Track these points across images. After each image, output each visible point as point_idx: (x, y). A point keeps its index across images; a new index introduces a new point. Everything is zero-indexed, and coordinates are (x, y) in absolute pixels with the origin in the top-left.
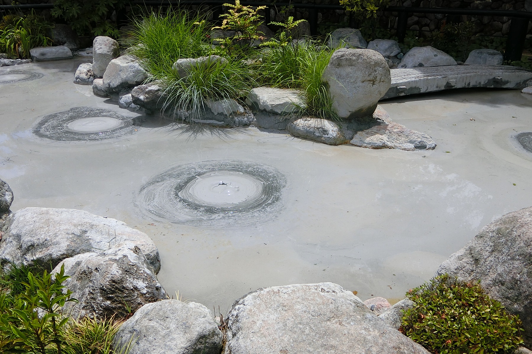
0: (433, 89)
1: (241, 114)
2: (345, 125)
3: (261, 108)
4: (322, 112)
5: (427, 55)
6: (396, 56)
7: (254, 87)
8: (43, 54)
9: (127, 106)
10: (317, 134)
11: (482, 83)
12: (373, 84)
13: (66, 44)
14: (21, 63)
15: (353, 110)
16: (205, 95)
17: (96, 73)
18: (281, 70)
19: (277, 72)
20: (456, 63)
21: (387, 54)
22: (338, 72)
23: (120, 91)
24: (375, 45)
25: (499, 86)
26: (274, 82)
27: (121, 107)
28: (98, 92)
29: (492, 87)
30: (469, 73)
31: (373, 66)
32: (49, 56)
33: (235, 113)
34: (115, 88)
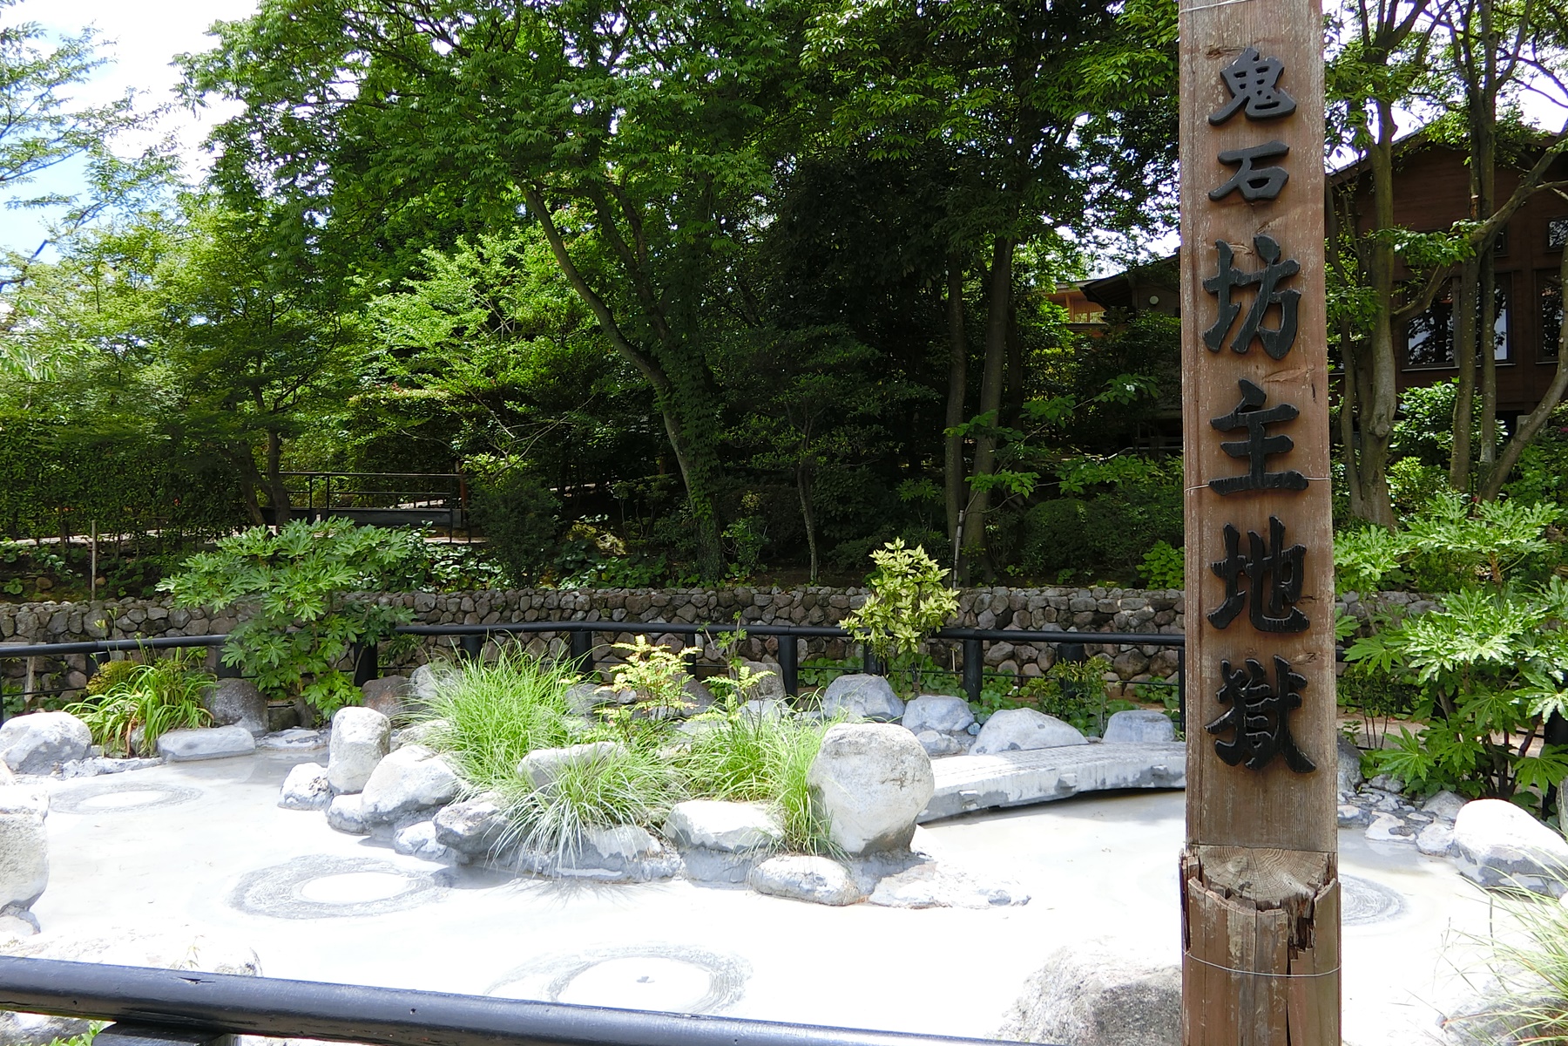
0: (1032, 794)
1: (656, 855)
2: (857, 867)
3: (695, 840)
4: (812, 844)
5: (1024, 726)
6: (965, 730)
7: (678, 799)
8: (190, 746)
9: (417, 849)
10: (806, 887)
11: (1130, 779)
12: (902, 786)
13: (240, 723)
14: (140, 767)
15: (871, 836)
16: (586, 819)
17: (335, 784)
18: (733, 766)
19: (722, 769)
20: (1084, 740)
21: (947, 725)
22: (837, 766)
23: (398, 819)
24: (919, 708)
25: (1165, 784)
26: (717, 790)
27: (398, 852)
28: (341, 824)
29: (1152, 785)
30: (1099, 759)
31: (898, 754)
32: (203, 750)
33: (643, 854)
34: (389, 812)
